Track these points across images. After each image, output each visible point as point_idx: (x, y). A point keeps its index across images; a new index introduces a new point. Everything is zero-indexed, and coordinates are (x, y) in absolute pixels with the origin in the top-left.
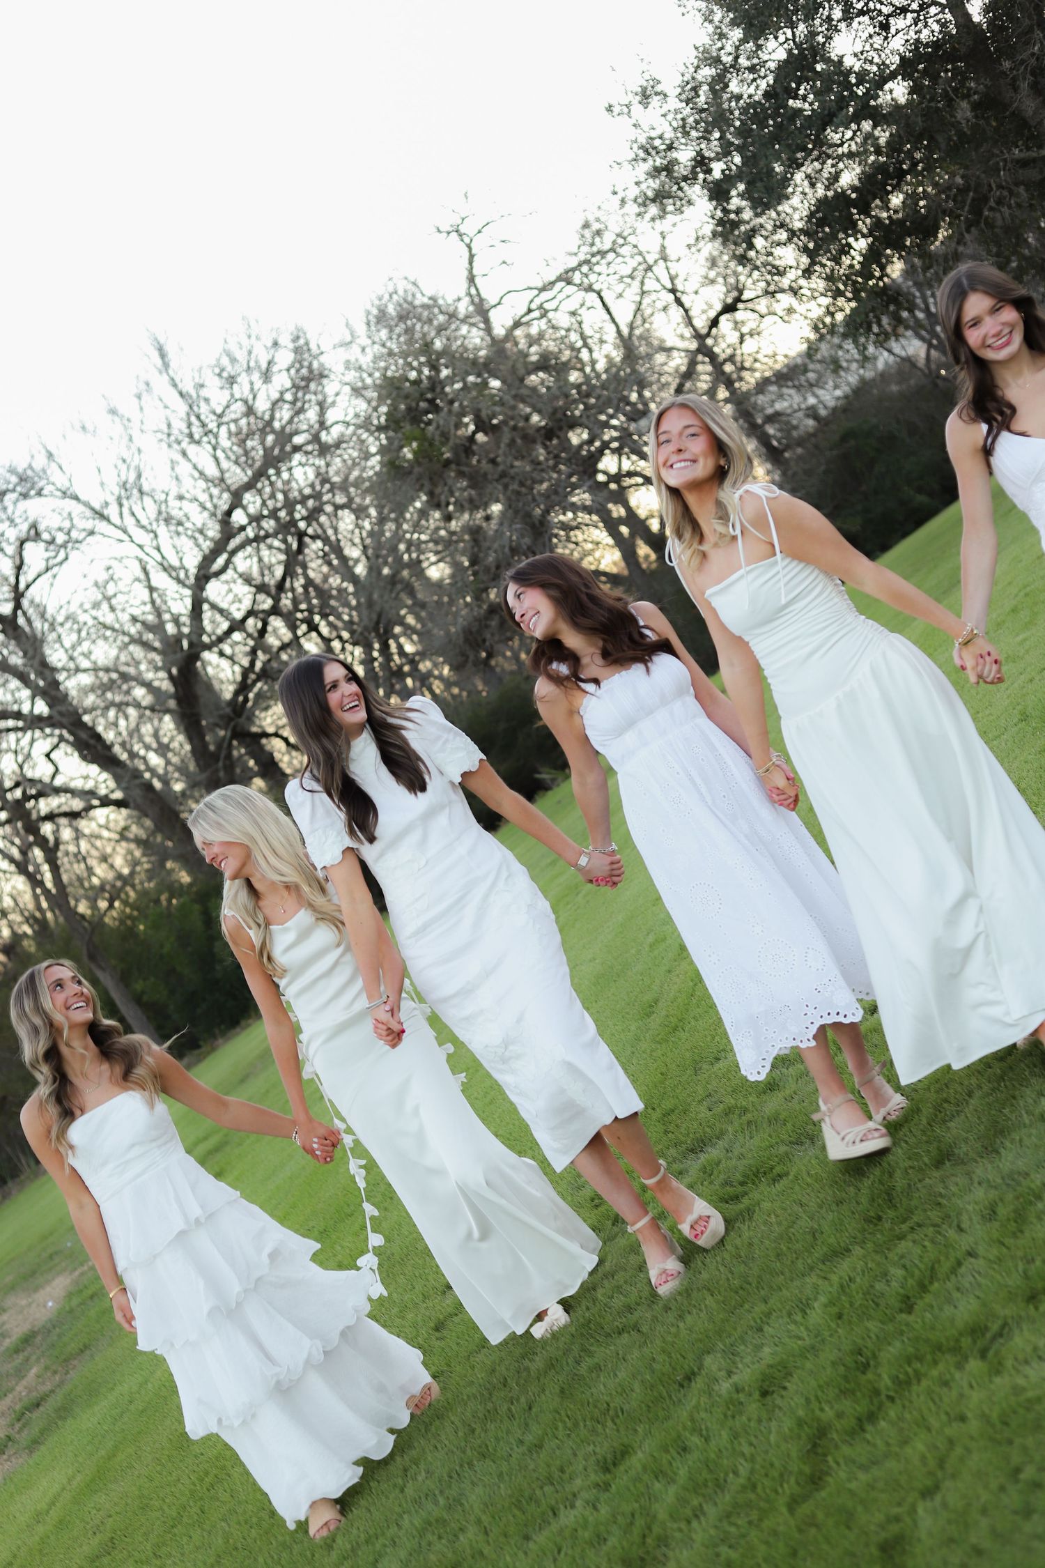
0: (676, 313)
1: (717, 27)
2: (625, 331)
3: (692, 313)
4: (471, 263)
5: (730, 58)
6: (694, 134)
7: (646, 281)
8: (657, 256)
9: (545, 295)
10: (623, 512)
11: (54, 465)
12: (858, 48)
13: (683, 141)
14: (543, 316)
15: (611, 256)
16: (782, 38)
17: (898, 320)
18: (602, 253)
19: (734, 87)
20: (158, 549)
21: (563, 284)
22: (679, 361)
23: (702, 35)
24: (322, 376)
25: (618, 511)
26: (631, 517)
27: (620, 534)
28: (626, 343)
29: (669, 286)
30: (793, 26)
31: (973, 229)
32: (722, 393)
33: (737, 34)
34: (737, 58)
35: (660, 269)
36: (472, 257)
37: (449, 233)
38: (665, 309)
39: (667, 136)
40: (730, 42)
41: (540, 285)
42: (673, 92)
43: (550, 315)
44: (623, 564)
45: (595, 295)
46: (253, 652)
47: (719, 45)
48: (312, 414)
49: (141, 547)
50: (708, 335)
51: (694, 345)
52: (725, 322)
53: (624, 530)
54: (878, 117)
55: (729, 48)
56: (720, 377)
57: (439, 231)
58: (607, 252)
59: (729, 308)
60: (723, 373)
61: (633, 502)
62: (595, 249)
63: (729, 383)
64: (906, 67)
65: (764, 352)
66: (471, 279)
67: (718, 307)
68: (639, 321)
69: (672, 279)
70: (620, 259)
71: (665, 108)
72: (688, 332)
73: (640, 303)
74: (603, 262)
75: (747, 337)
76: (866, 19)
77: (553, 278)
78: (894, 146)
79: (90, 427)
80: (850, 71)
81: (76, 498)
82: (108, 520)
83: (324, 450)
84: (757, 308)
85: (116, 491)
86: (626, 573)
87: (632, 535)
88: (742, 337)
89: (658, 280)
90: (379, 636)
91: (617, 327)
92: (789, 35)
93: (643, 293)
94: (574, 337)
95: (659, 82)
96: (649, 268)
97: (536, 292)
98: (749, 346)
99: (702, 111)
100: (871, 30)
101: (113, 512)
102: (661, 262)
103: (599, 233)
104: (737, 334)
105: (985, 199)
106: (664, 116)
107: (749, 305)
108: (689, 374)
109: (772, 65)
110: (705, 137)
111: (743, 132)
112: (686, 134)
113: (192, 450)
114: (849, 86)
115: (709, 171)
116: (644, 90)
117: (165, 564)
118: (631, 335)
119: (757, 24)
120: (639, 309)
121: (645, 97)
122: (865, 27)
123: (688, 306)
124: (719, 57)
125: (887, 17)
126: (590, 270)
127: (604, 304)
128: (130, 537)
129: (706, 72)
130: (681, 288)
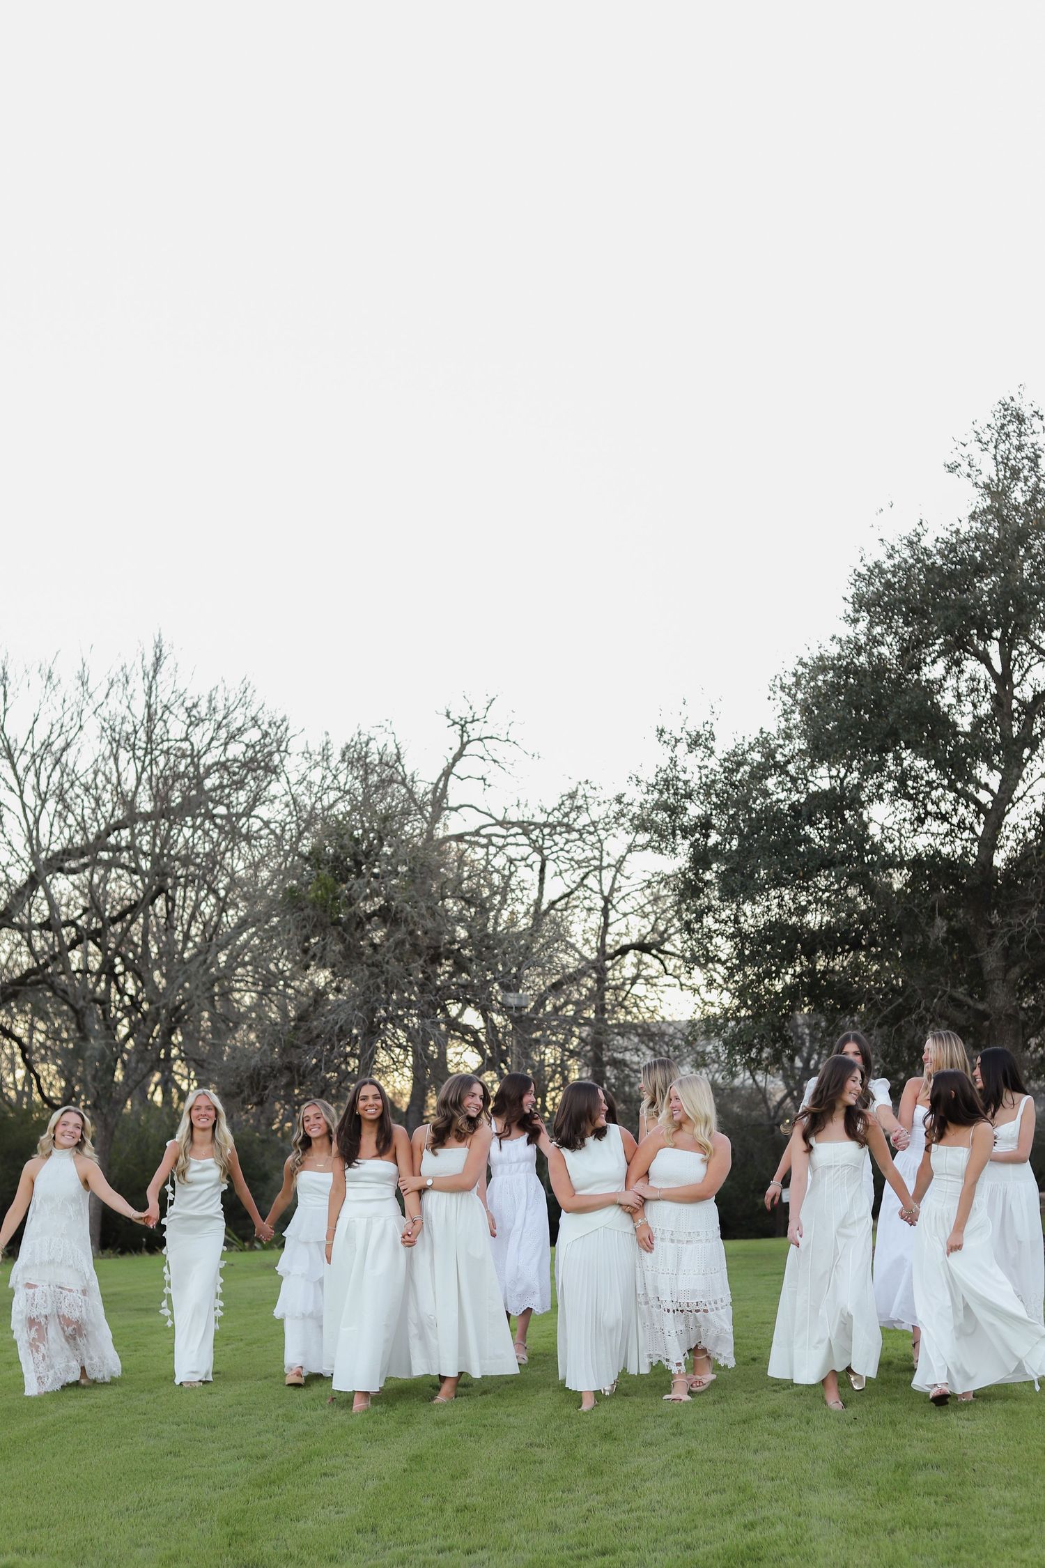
0: (596, 920)
1: (789, 728)
2: (544, 906)
3: (610, 929)
4: (457, 758)
5: (783, 759)
6: (714, 799)
7: (590, 876)
8: (614, 863)
9: (498, 830)
10: (436, 1056)
12: (888, 823)
13: (702, 798)
14: (486, 846)
15: (575, 835)
16: (834, 772)
17: (776, 1059)
18: (569, 828)
19: (770, 783)
20: (37, 821)
21: (520, 831)
22: (569, 961)
23: (773, 725)
24: (274, 771)
28: (538, 915)
29: (606, 894)
30: (849, 769)
31: (885, 1027)
32: (590, 1014)
33: (801, 744)
34: (788, 762)
35: (608, 875)
36: (459, 756)
37: (455, 723)
38: (590, 909)
39: (692, 784)
40: (791, 747)
41: (500, 818)
42: (720, 754)
43: (492, 850)
45: (539, 858)
46: (54, 958)
47: (781, 742)
48: (242, 798)
49: (24, 805)
50: (612, 958)
51: (593, 956)
52: (631, 957)
54: (868, 888)
55: (788, 750)
56: (597, 996)
57: (448, 716)
58: (574, 830)
59: (643, 947)
60: (602, 998)
62: (566, 820)
63: (601, 1010)
64: (917, 864)
65: (649, 1003)
66: (447, 773)
67: (634, 938)
68: (561, 905)
69: (612, 890)
70: (580, 843)
71: (706, 762)
72: (594, 942)
73: (572, 892)
74: (565, 835)
75: (641, 981)
76: (910, 805)
77: (515, 820)
78: (865, 918)
79: (55, 680)
80: (870, 838)
83: (233, 834)
84: (666, 963)
85: (37, 746)
88: (638, 976)
89: (600, 881)
91: (540, 896)
92: (842, 775)
93: (581, 884)
95: (713, 739)
96: (600, 868)
97: (494, 822)
98: (639, 989)
99: (732, 784)
100: (908, 815)
101: (23, 761)
102: (613, 871)
103: (579, 808)
104: (635, 971)
105: (910, 1012)
106: (700, 768)
107: (661, 956)
108: (574, 978)
109: (813, 788)
110: (722, 808)
111: (755, 826)
112: (708, 795)
113: (124, 755)
114: (861, 849)
115: (707, 836)
116: (699, 735)
117: (34, 833)
118: (546, 912)
119: (821, 750)
120: (568, 895)
121: (695, 742)
122: (905, 809)
123: (610, 921)
124: (775, 751)
125: (928, 813)
126: (550, 835)
127: (542, 870)
128: (22, 792)
129: (756, 757)
130: (614, 902)
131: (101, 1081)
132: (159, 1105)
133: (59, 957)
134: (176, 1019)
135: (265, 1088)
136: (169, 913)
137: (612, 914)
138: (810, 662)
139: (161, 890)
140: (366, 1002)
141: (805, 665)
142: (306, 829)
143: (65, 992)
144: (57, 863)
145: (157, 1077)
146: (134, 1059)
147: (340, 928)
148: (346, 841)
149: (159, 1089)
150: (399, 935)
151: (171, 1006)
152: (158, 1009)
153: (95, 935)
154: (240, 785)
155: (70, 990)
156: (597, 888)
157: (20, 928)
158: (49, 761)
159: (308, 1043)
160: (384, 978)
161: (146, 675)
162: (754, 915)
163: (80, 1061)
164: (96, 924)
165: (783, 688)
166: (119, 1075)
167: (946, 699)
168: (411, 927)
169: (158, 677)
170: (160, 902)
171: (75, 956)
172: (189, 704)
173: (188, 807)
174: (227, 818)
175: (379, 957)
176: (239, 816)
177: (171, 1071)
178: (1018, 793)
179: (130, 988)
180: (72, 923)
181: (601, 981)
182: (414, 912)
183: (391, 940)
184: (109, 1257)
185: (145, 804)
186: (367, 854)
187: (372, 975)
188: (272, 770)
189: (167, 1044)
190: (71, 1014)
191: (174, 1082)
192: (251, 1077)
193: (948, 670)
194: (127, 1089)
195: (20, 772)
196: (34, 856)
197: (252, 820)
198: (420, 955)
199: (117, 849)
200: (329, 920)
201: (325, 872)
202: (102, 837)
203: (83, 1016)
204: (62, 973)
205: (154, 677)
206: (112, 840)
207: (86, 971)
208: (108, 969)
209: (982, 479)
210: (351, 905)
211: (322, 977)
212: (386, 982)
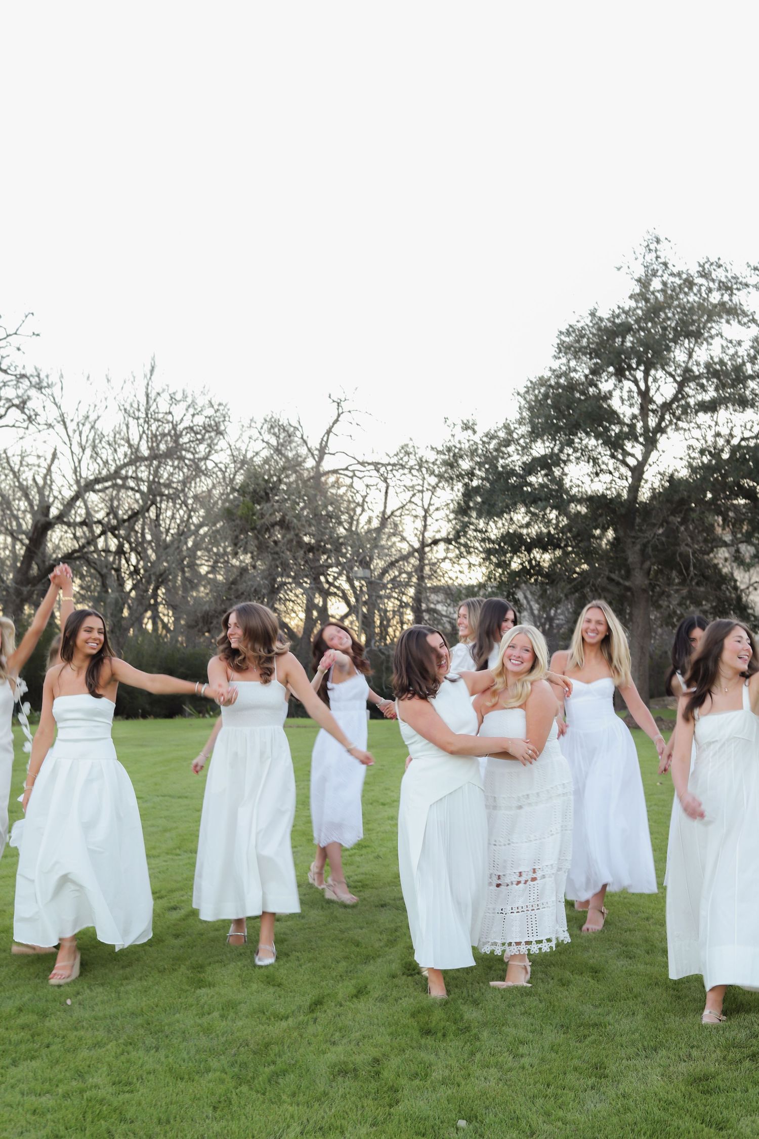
0: (420, 523)
1: (521, 418)
2: (388, 512)
3: (427, 529)
4: (335, 423)
7: (416, 496)
9: (360, 467)
10: (321, 604)
11: (59, 385)
14: (352, 477)
15: (406, 471)
18: (403, 467)
19: (511, 449)
20: (80, 462)
21: (373, 468)
22: (403, 547)
23: (514, 416)
24: (221, 433)
25: (319, 600)
26: (323, 611)
27: (312, 614)
28: (384, 519)
33: (526, 429)
34: (520, 438)
35: (427, 495)
36: (336, 421)
37: (334, 401)
38: (416, 517)
39: (463, 450)
40: (522, 429)
41: (361, 460)
42: (480, 433)
43: (355, 479)
44: (302, 631)
45: (385, 485)
46: (89, 543)
47: (517, 426)
48: (202, 449)
49: (72, 452)
50: (428, 546)
51: (417, 546)
53: (315, 613)
55: (520, 432)
56: (419, 571)
57: (330, 397)
58: (406, 468)
59: (447, 540)
60: (422, 570)
61: (329, 603)
62: (401, 462)
63: (422, 577)
65: (449, 574)
66: (328, 432)
67: (443, 535)
68: (398, 513)
69: (430, 505)
70: (410, 476)
71: (472, 438)
72: (419, 537)
73: (404, 506)
74: (401, 471)
75: (448, 560)
77: (370, 461)
78: (564, 530)
80: (565, 485)
81: (59, 408)
82: (66, 428)
83: (197, 470)
84: (462, 550)
85: (80, 418)
86: (300, 635)
87: (317, 619)
88: (445, 558)
89: (422, 500)
90: (157, 580)
91: (385, 507)
93: (410, 501)
94: (359, 499)
95: (477, 425)
96: (422, 491)
97: (357, 462)
100: (589, 471)
101: (71, 426)
102: (430, 492)
104: (443, 555)
106: (468, 441)
107: (459, 546)
109: (535, 454)
110: (480, 465)
112: (473, 456)
113: (133, 423)
115: (472, 481)
116: (468, 423)
117: (78, 469)
118: (389, 517)
119: (535, 434)
120: (402, 508)
121: (466, 427)
122: (587, 468)
123: (428, 523)
124: (513, 432)
125: (601, 470)
126: (391, 471)
127: (386, 493)
128: (71, 445)
129: (502, 434)
130: (430, 513)
131: (116, 616)
132: (150, 631)
133: (92, 541)
134: (162, 579)
135: (211, 623)
136: (158, 516)
137: (429, 519)
138: (534, 380)
139: (154, 503)
140: (270, 575)
141: (531, 382)
142: (240, 468)
143: (95, 563)
144: (89, 486)
145: (149, 614)
146: (136, 603)
147: (256, 532)
148: (260, 481)
149: (150, 621)
150: (289, 536)
151: (158, 573)
152: (150, 575)
153: (113, 530)
154: (201, 441)
155: (98, 562)
156: (420, 504)
157: (69, 525)
158: (88, 426)
159: (236, 598)
160: (280, 561)
161: (145, 376)
162: (495, 529)
163: (102, 604)
164: (114, 522)
165: (518, 394)
166: (126, 613)
167: (615, 403)
168: (297, 531)
169: (152, 378)
170: (153, 510)
171: (101, 543)
172: (171, 392)
173: (170, 454)
174: (192, 460)
175: (277, 549)
176: (200, 459)
177: (158, 612)
178: (650, 461)
179: (133, 560)
180: (99, 522)
181: (422, 559)
182: (299, 524)
183: (285, 539)
184: (120, 720)
185: (146, 453)
186: (272, 489)
187: (274, 559)
188: (219, 433)
189: (155, 595)
190: (98, 576)
191: (159, 617)
192: (203, 617)
193: (615, 386)
194: (131, 622)
195: (71, 434)
196: (78, 482)
197: (208, 462)
198: (301, 548)
199: (125, 478)
200: (249, 527)
201: (248, 499)
202: (117, 472)
203: (106, 577)
204: (94, 552)
205: (150, 378)
206: (123, 472)
207: (107, 551)
208: (120, 551)
209: (636, 277)
210: (262, 518)
211: (247, 559)
212: (282, 564)
